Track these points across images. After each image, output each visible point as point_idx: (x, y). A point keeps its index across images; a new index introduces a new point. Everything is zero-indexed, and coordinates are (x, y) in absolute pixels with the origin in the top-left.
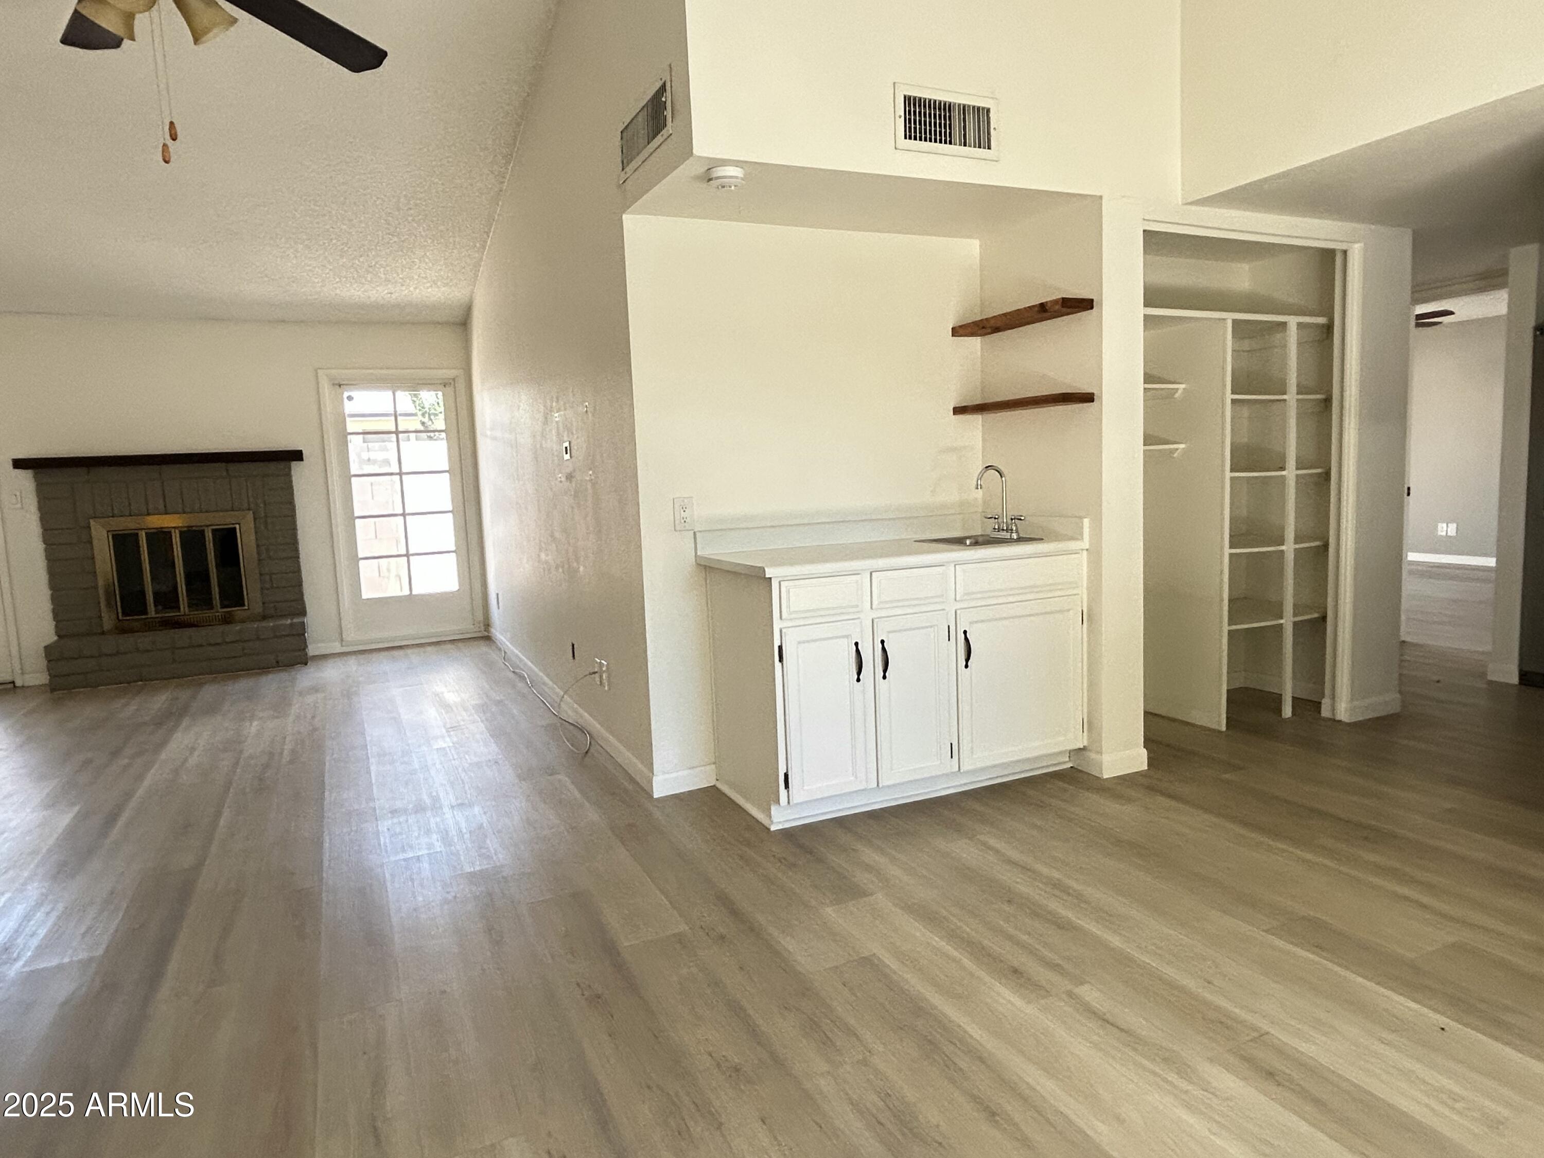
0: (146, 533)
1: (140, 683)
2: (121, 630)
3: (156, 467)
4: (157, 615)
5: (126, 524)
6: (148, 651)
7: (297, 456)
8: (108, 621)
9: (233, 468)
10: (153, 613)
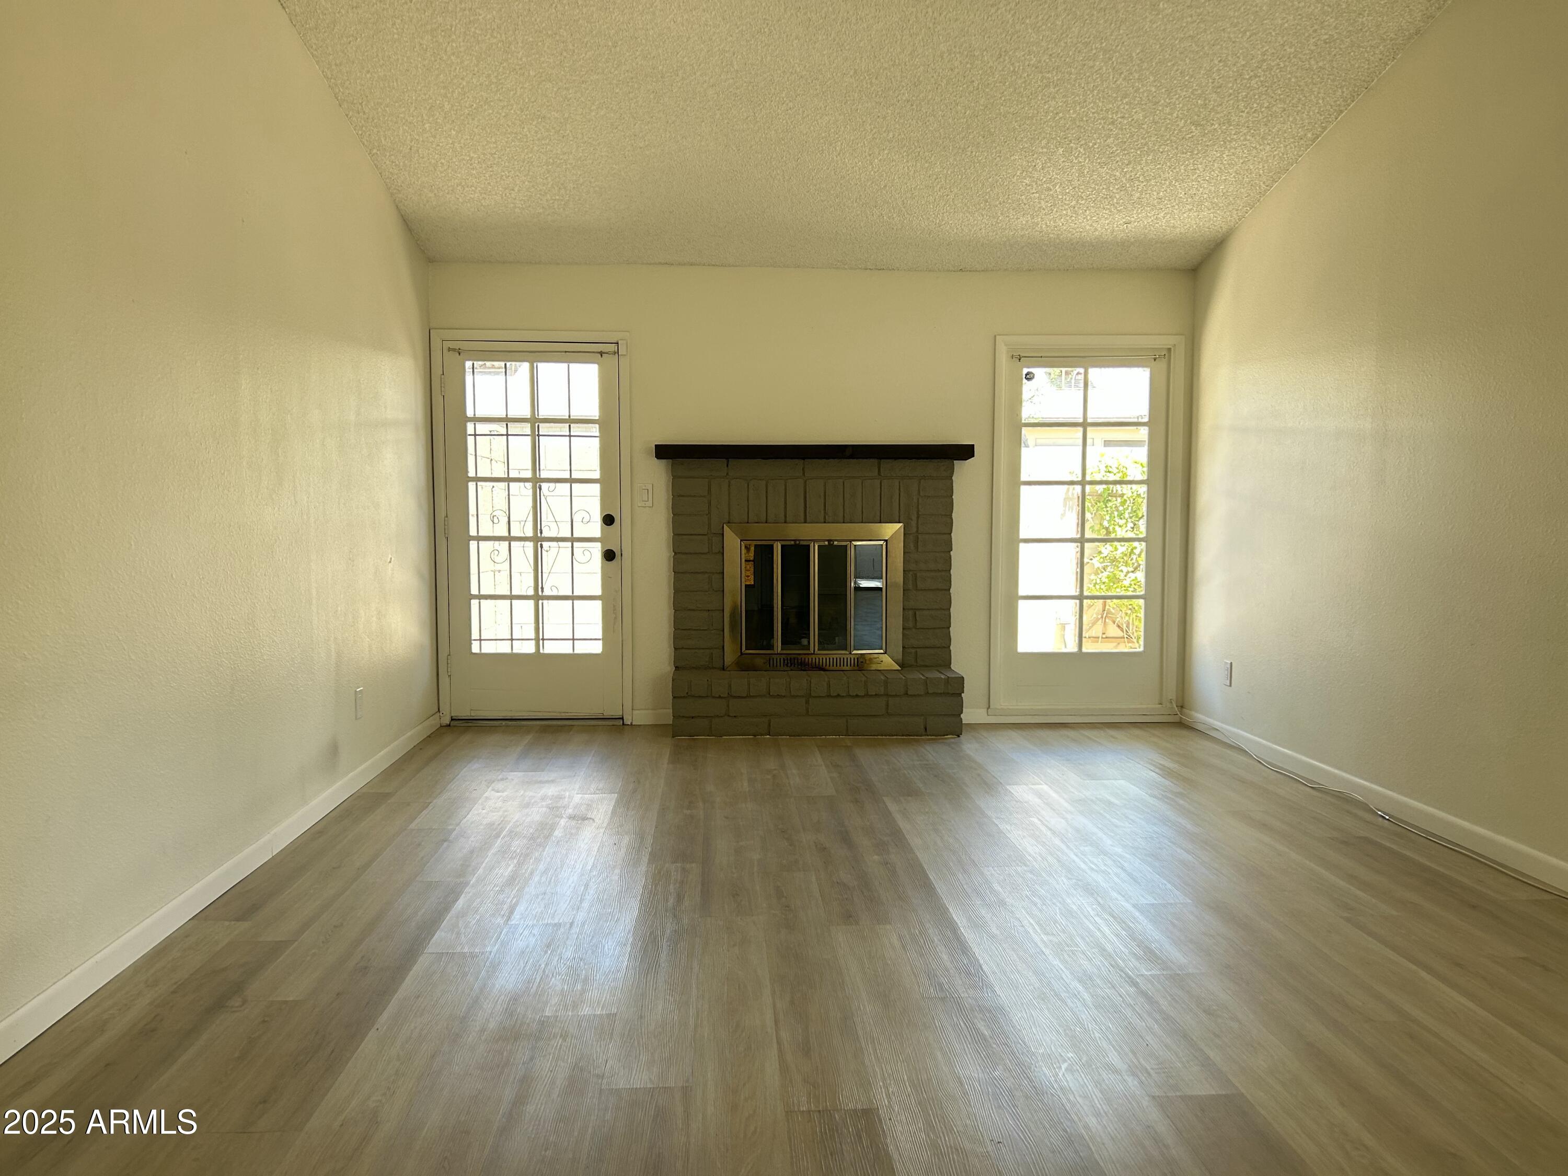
0: (782, 546)
1: (768, 736)
2: (743, 666)
3: (800, 462)
4: (785, 652)
5: (762, 533)
6: (779, 696)
7: (966, 452)
8: (730, 657)
9: (887, 464)
10: (780, 649)
